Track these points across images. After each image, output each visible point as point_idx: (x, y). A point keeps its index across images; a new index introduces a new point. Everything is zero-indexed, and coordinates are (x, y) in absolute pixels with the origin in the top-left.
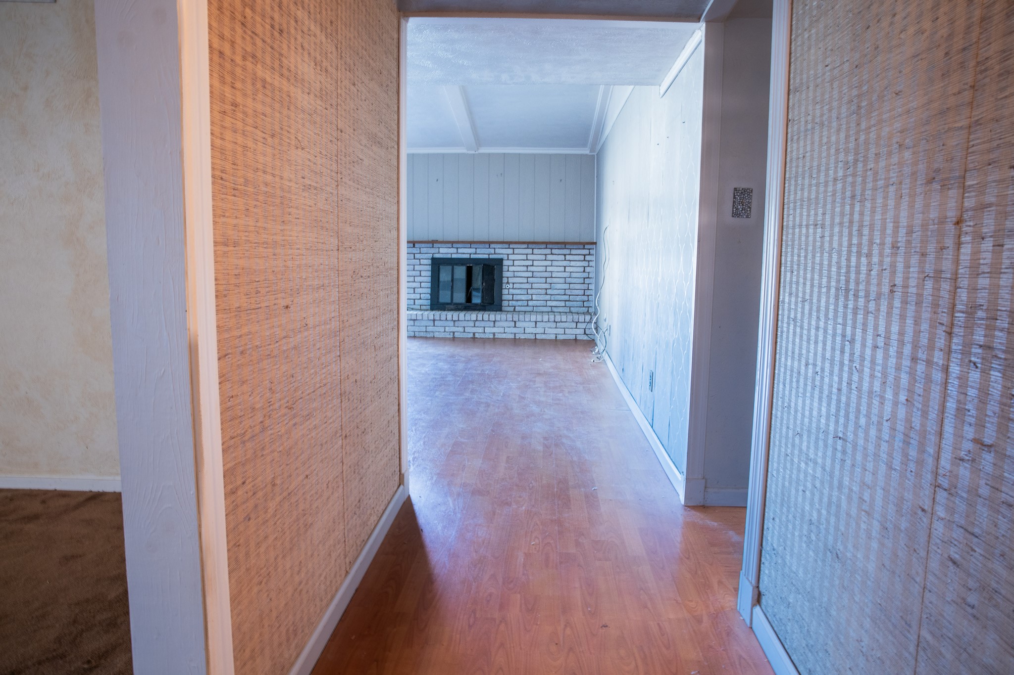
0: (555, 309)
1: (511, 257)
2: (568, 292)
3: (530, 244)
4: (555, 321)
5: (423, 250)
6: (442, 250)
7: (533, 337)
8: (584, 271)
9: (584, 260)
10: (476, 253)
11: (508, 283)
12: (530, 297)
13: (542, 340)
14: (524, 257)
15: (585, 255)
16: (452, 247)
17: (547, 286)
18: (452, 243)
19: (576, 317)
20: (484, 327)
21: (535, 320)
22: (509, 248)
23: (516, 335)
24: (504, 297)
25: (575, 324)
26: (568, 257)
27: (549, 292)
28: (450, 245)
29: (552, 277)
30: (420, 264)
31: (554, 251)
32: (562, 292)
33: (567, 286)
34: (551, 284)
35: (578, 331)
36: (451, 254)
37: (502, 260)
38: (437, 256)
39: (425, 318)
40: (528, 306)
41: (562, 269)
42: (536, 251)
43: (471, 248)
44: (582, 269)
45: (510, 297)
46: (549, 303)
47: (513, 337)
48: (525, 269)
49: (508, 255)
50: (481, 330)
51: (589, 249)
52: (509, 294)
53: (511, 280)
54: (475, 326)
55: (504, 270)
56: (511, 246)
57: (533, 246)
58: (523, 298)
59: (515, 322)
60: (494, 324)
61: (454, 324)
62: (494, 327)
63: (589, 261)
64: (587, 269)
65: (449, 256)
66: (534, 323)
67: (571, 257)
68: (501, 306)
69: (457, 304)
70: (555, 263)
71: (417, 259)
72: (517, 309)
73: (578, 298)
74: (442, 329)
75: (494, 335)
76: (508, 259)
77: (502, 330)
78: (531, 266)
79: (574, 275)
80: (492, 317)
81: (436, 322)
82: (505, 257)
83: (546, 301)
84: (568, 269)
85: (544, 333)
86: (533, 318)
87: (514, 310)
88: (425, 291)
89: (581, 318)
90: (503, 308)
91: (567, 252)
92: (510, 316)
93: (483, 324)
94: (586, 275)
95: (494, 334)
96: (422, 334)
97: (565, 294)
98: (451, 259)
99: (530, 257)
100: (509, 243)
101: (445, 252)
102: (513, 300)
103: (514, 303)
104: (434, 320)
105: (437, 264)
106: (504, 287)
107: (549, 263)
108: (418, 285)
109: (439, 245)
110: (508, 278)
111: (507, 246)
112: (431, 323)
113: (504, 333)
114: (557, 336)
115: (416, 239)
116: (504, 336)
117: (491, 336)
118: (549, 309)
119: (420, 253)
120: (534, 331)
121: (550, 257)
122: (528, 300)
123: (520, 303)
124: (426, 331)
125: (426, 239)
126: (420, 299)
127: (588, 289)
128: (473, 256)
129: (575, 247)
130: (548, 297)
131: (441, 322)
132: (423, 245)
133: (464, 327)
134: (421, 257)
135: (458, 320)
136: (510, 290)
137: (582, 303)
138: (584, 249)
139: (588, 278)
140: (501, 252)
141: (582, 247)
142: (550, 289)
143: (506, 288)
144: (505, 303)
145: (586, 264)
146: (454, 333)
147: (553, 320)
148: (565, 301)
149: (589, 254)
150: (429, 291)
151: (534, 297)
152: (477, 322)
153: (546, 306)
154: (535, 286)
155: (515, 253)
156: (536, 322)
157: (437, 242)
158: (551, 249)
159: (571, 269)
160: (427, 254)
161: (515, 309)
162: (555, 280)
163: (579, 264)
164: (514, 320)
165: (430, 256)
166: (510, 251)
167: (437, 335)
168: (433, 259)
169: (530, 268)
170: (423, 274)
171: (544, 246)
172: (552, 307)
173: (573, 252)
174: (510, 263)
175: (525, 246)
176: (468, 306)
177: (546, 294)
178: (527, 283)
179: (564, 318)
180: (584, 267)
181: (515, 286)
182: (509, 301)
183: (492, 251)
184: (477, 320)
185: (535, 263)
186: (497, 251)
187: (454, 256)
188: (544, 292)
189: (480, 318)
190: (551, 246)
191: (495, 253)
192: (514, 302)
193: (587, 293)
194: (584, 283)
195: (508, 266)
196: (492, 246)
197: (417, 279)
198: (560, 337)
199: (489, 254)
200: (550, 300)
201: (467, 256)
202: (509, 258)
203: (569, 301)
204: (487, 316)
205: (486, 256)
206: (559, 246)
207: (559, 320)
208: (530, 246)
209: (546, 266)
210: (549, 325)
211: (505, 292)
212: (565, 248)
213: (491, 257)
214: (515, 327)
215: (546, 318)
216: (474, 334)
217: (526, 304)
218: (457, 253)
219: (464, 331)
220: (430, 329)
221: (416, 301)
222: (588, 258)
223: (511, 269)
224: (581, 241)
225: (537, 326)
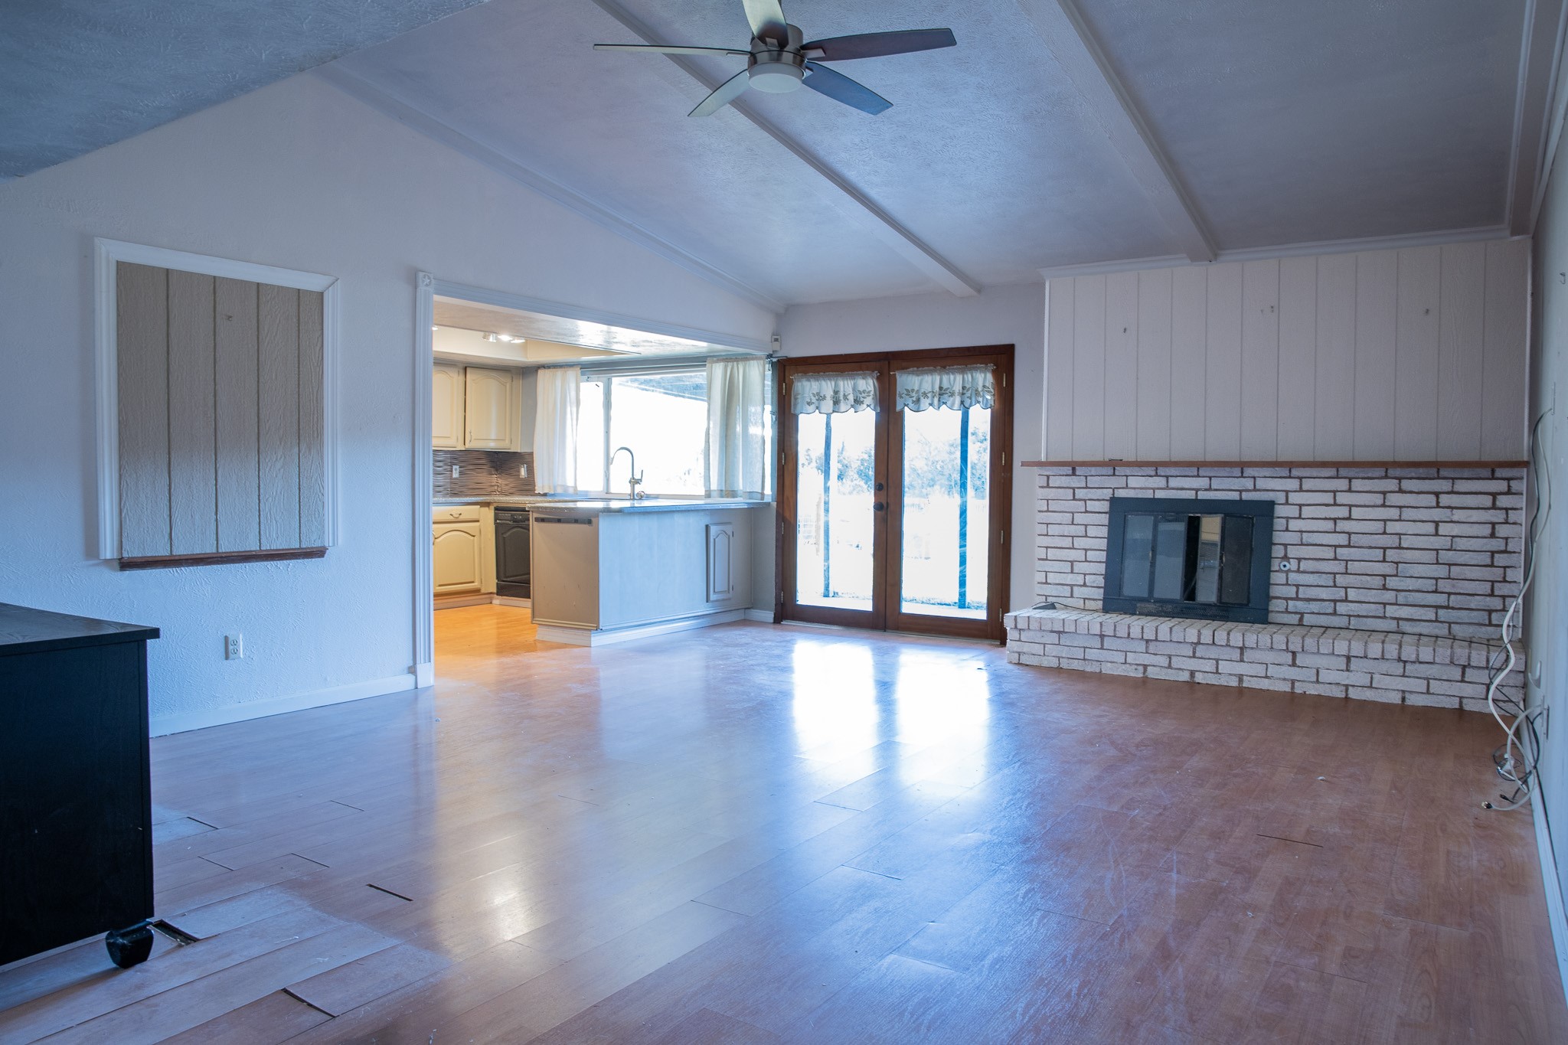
0: (1406, 627)
1: (1295, 498)
2: (1444, 585)
3: (1343, 468)
4: (1399, 660)
5: (1093, 481)
6: (1133, 482)
7: (1339, 693)
8: (1493, 535)
9: (1494, 507)
10: (1210, 489)
11: (1286, 558)
12: (1341, 593)
13: (1363, 704)
14: (1328, 498)
15: (1494, 495)
16: (1157, 475)
17: (1387, 568)
18: (1156, 465)
19: (1461, 653)
20: (1217, 661)
21: (1345, 653)
22: (1290, 477)
23: (1297, 684)
24: (1275, 591)
25: (1459, 671)
26: (1445, 500)
27: (1392, 582)
28: (1151, 471)
29: (1400, 548)
30: (1086, 512)
31: (1407, 485)
32: (1429, 585)
33: (1442, 571)
34: (1397, 563)
35: (1467, 690)
36: (1154, 490)
37: (1271, 504)
38: (1121, 494)
39: (1082, 630)
40: (1335, 613)
41: (1430, 528)
42: (1357, 484)
43: (1198, 476)
44: (1486, 530)
45: (1291, 592)
46: (1391, 611)
47: (1288, 689)
48: (1330, 525)
49: (1287, 492)
50: (1209, 666)
51: (1509, 479)
52: (1287, 584)
53: (1293, 552)
54: (1194, 656)
55: (1276, 527)
56: (1295, 472)
57: (1351, 472)
58: (1324, 594)
59: (1294, 653)
60: (1242, 654)
61: (1147, 647)
62: (1242, 660)
63: (1507, 509)
64: (1503, 531)
65: (1149, 495)
66: (1345, 660)
67: (1455, 500)
68: (1267, 611)
69: (1162, 602)
70: (1408, 514)
71: (1080, 500)
72: (1308, 619)
73: (1474, 603)
74: (1119, 657)
75: (1241, 680)
76: (1287, 503)
77: (1260, 670)
78: (1344, 519)
79: (1461, 544)
80: (1236, 639)
81: (1106, 639)
82: (1280, 498)
83: (1385, 604)
84: (1443, 529)
85: (1371, 687)
86: (1341, 647)
87: (1301, 624)
88: (1096, 569)
89: (1478, 657)
90: (1272, 617)
91: (1445, 485)
92: (1280, 640)
93: (1213, 652)
94: (1498, 545)
95: (1240, 678)
96: (1076, 665)
97: (1436, 592)
98: (1154, 500)
99: (1342, 498)
100: (1291, 465)
101: (1140, 486)
102: (1297, 599)
103: (1300, 606)
104: (1102, 636)
105: (1121, 510)
106: (1275, 567)
107: (1393, 513)
108: (1078, 555)
109: (1128, 471)
110: (1285, 545)
111: (1285, 472)
112: (1097, 643)
113: (1266, 677)
114: (1407, 695)
115: (1078, 458)
116: (1265, 684)
117: (1234, 683)
118: (1392, 625)
119: (1087, 488)
120: (1344, 678)
121: (1394, 499)
122: (1335, 601)
123: (1314, 607)
124: (1084, 659)
125: (1099, 458)
126: (1085, 585)
127: (1505, 581)
128: (1202, 495)
129: (1466, 473)
130: (1389, 596)
131: (1119, 641)
132: (1093, 470)
133: (1170, 657)
134: (1090, 497)
135: (1156, 640)
136: (1292, 576)
137: (1486, 614)
138: (1493, 478)
139: (1505, 552)
140: (1269, 486)
141: (1487, 473)
142: (1396, 576)
143: (1280, 571)
144: (1276, 605)
145: (1499, 516)
146: (1145, 667)
147: (1395, 656)
148: (1437, 607)
149: (1509, 492)
150: (1101, 568)
151: (1352, 594)
152: (1199, 648)
153: (1384, 617)
154: (1353, 567)
155: (1305, 487)
156: (1348, 658)
157: (1121, 463)
158: (1400, 479)
159: (1456, 530)
160: (1101, 489)
161: (1301, 619)
162: (1408, 555)
163: (1476, 515)
164: (1291, 648)
165: (1108, 494)
166: (1293, 484)
167: (1108, 669)
168: (1114, 501)
169: (1342, 526)
170: (1092, 531)
171: (1381, 472)
172: (1398, 619)
173: (1461, 486)
174: (1293, 511)
175: (1332, 472)
176: (1187, 606)
177: (1384, 588)
178: (1335, 559)
179: (1426, 654)
180: (1493, 524)
181: (1304, 565)
182: (1287, 599)
183: (1249, 484)
184: (1199, 643)
185: (1356, 513)
186: (1260, 484)
187: (1160, 495)
188: (1377, 582)
189: (1206, 637)
190: (1398, 472)
191: (1255, 489)
192: (1299, 604)
193: (1502, 589)
194: (1492, 565)
195: (1288, 518)
196: (1249, 471)
197: (1079, 543)
198: (1414, 700)
199: (1240, 491)
200: (1396, 604)
201: (1191, 495)
202: (1290, 501)
203: (1447, 607)
204: (1225, 634)
205: (1235, 496)
206: (1421, 471)
207: (1413, 658)
208: (1343, 472)
209: (1385, 521)
210: (1384, 666)
211: (1277, 578)
212: (1439, 478)
213: (1246, 496)
214: (1294, 664)
215: (1375, 649)
216: (1192, 673)
217: (1331, 610)
218: (1167, 488)
219: (1170, 667)
220: (1092, 654)
221: (1075, 588)
222: (1503, 501)
223: (1294, 525)
224: (1485, 458)
225: (1353, 667)
